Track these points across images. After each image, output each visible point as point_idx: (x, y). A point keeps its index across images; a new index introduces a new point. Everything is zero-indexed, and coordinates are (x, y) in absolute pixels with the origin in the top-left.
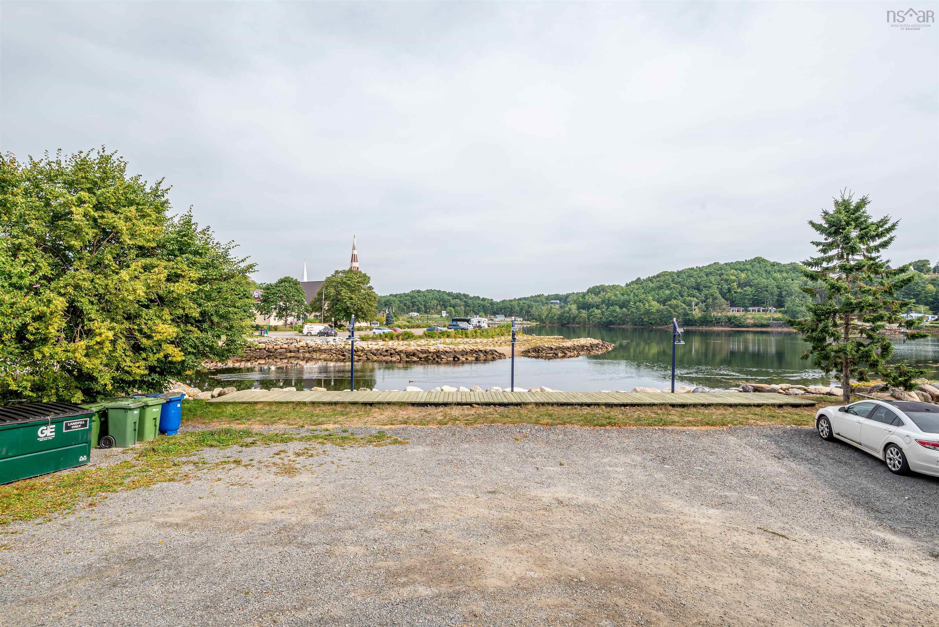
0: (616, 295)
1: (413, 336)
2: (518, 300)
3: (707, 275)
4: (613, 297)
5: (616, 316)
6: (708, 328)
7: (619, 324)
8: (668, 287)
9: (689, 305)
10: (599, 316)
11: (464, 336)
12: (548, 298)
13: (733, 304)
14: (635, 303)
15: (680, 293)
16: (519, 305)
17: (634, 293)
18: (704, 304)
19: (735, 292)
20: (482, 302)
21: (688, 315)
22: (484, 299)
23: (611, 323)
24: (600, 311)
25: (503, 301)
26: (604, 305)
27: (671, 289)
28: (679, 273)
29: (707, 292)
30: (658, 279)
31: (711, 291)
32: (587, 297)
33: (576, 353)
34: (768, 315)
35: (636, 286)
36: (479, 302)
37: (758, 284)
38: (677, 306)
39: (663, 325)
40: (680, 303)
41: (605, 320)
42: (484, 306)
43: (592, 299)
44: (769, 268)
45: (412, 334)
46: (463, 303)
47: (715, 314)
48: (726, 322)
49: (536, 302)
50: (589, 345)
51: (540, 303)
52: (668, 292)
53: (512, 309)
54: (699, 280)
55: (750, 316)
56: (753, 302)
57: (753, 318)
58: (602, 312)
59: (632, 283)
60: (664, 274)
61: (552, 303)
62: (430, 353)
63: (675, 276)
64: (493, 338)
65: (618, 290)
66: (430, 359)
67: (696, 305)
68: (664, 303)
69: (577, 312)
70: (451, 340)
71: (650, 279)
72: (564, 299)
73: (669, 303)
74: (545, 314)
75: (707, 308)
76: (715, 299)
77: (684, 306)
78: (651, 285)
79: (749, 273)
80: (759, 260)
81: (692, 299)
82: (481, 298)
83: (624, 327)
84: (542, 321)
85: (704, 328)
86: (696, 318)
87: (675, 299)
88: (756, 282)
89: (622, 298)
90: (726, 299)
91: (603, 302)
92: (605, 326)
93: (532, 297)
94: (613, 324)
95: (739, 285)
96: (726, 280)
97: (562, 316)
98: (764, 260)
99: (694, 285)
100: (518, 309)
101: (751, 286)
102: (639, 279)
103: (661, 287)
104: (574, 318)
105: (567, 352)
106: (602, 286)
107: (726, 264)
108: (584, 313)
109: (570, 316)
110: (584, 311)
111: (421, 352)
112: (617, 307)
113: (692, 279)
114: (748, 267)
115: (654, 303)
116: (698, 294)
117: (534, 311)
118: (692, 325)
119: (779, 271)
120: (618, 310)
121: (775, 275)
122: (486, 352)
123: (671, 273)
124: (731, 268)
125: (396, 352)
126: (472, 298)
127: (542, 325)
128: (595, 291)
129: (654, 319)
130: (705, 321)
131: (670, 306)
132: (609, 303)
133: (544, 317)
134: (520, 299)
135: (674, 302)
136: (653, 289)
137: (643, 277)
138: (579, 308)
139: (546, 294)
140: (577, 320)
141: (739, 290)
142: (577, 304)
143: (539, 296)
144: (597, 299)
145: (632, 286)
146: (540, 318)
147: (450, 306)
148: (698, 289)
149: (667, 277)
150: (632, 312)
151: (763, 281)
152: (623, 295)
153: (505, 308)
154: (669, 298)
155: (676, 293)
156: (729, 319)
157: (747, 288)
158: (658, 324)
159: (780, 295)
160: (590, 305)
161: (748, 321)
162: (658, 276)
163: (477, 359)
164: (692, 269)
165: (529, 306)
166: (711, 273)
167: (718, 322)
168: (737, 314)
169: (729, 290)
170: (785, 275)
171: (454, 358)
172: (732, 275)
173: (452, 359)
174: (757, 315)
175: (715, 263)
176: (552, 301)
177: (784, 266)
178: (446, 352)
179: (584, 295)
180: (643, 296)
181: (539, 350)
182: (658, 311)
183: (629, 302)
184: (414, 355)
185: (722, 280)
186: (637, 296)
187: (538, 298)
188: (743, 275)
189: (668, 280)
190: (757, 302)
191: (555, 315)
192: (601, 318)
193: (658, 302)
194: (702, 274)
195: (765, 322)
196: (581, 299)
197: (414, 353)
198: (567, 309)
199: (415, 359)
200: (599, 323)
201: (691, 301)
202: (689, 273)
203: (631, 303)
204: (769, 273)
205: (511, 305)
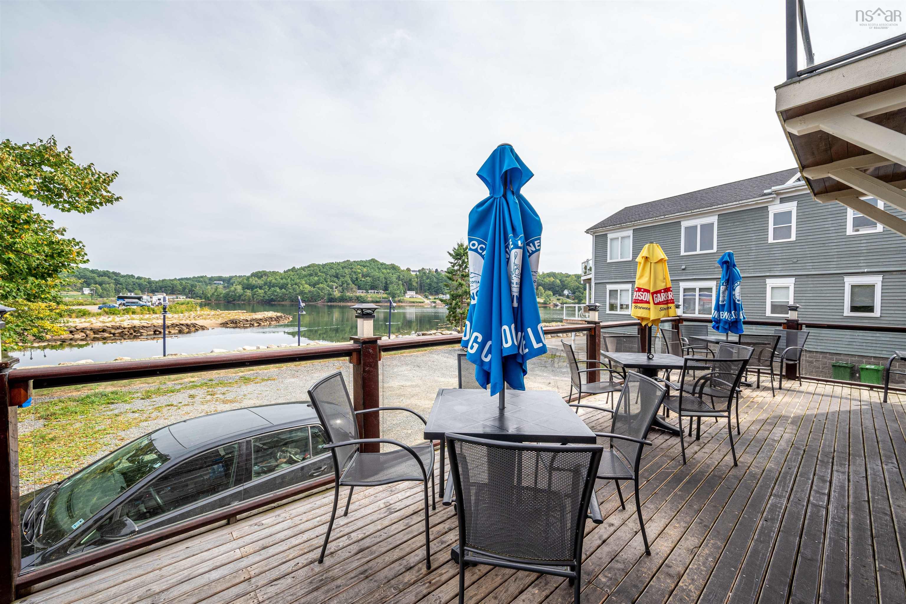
0: (276, 279)
1: (89, 314)
2: (179, 280)
3: (343, 268)
4: (274, 281)
5: (276, 295)
6: (344, 304)
7: (279, 301)
8: (316, 274)
9: (332, 288)
10: (262, 295)
11: (151, 312)
12: (211, 279)
13: (359, 288)
14: (292, 285)
15: (325, 280)
16: (181, 284)
17: (291, 278)
18: (341, 288)
19: (361, 281)
20: (138, 281)
21: (331, 295)
22: (139, 278)
23: (272, 300)
24: (263, 291)
25: (163, 281)
26: (266, 287)
27: (319, 276)
28: (324, 266)
29: (343, 280)
30: (309, 269)
31: (346, 279)
32: (251, 280)
33: (268, 323)
34: (380, 295)
35: (292, 273)
36: (135, 280)
37: (374, 276)
38: (323, 288)
39: (313, 302)
40: (325, 287)
41: (268, 298)
42: (140, 285)
43: (254, 281)
44: (380, 266)
45: (88, 311)
46: (113, 281)
47: (349, 294)
48: (355, 300)
49: (200, 282)
50: (275, 317)
51: (204, 283)
52: (316, 278)
53: (173, 288)
54: (338, 271)
55: (369, 296)
56: (371, 287)
57: (371, 297)
58: (265, 292)
59: (289, 270)
60: (313, 265)
61: (215, 284)
62: (124, 328)
63: (321, 267)
64: (182, 313)
65: (277, 275)
66: (126, 334)
67: (336, 288)
68: (314, 286)
69: (242, 291)
70: (138, 316)
71: (303, 269)
72: (228, 281)
73: (318, 286)
74: (211, 293)
75: (343, 290)
76: (348, 284)
77: (328, 288)
78: (303, 272)
79: (369, 269)
80: (373, 261)
81: (333, 284)
82: (136, 276)
83: (283, 303)
84: (207, 298)
85: (342, 304)
86: (337, 297)
87: (322, 283)
88: (372, 274)
89: (281, 281)
90: (355, 285)
91: (265, 284)
92: (268, 303)
93: (194, 277)
94: (274, 301)
95: (363, 276)
96: (355, 272)
97: (228, 295)
98: (376, 261)
99: (334, 274)
100: (181, 288)
101: (370, 277)
102: (294, 267)
103: (311, 275)
104: (240, 296)
105: (261, 323)
106: (264, 271)
107: (354, 261)
108: (249, 293)
109: (236, 295)
110: (249, 291)
111: (113, 328)
112: (278, 288)
113: (333, 270)
114: (368, 264)
115: (306, 286)
116: (337, 281)
117: (198, 290)
118: (334, 302)
119: (385, 268)
120: (278, 290)
121: (383, 270)
122: (187, 325)
123: (318, 265)
124: (358, 265)
125: (77, 330)
126: (123, 276)
127: (208, 302)
128: (258, 275)
129: (307, 297)
130: (342, 299)
131: (319, 288)
132: (271, 285)
133: (209, 295)
134: (182, 279)
135: (321, 285)
136: (305, 276)
137: (298, 267)
138: (244, 288)
139: (209, 276)
140: (242, 298)
141: (363, 279)
142: (242, 285)
143: (202, 277)
144: (260, 282)
145: (289, 273)
146: (205, 296)
147: (96, 284)
148: (337, 277)
149: (315, 268)
150: (290, 292)
151: (376, 274)
152: (282, 279)
153: (166, 287)
154: (317, 283)
155: (322, 280)
156: (358, 298)
157: (368, 278)
158: (310, 301)
159: (386, 283)
160: (254, 286)
161: (369, 299)
162: (309, 267)
163: (180, 332)
164: (333, 263)
165: (192, 286)
166: (345, 267)
167: (350, 300)
168: (362, 295)
169: (357, 279)
170: (388, 271)
171: (155, 331)
172: (359, 269)
173: (153, 333)
174: (374, 295)
175: (347, 261)
176: (215, 282)
177: (388, 265)
178: (144, 327)
179: (248, 278)
180: (298, 281)
181: (236, 322)
182: (310, 292)
183: (288, 285)
184: (104, 331)
185: (352, 272)
186: (293, 280)
187: (201, 279)
188: (365, 270)
189: (317, 270)
190: (373, 287)
191: (221, 294)
192: (264, 296)
193: (310, 285)
194: (340, 267)
195: (378, 300)
196: (245, 281)
197: (104, 329)
198: (233, 289)
199: (106, 335)
200: (262, 300)
201: (333, 285)
202: (331, 266)
203: (289, 285)
204: (380, 269)
205: (172, 284)
